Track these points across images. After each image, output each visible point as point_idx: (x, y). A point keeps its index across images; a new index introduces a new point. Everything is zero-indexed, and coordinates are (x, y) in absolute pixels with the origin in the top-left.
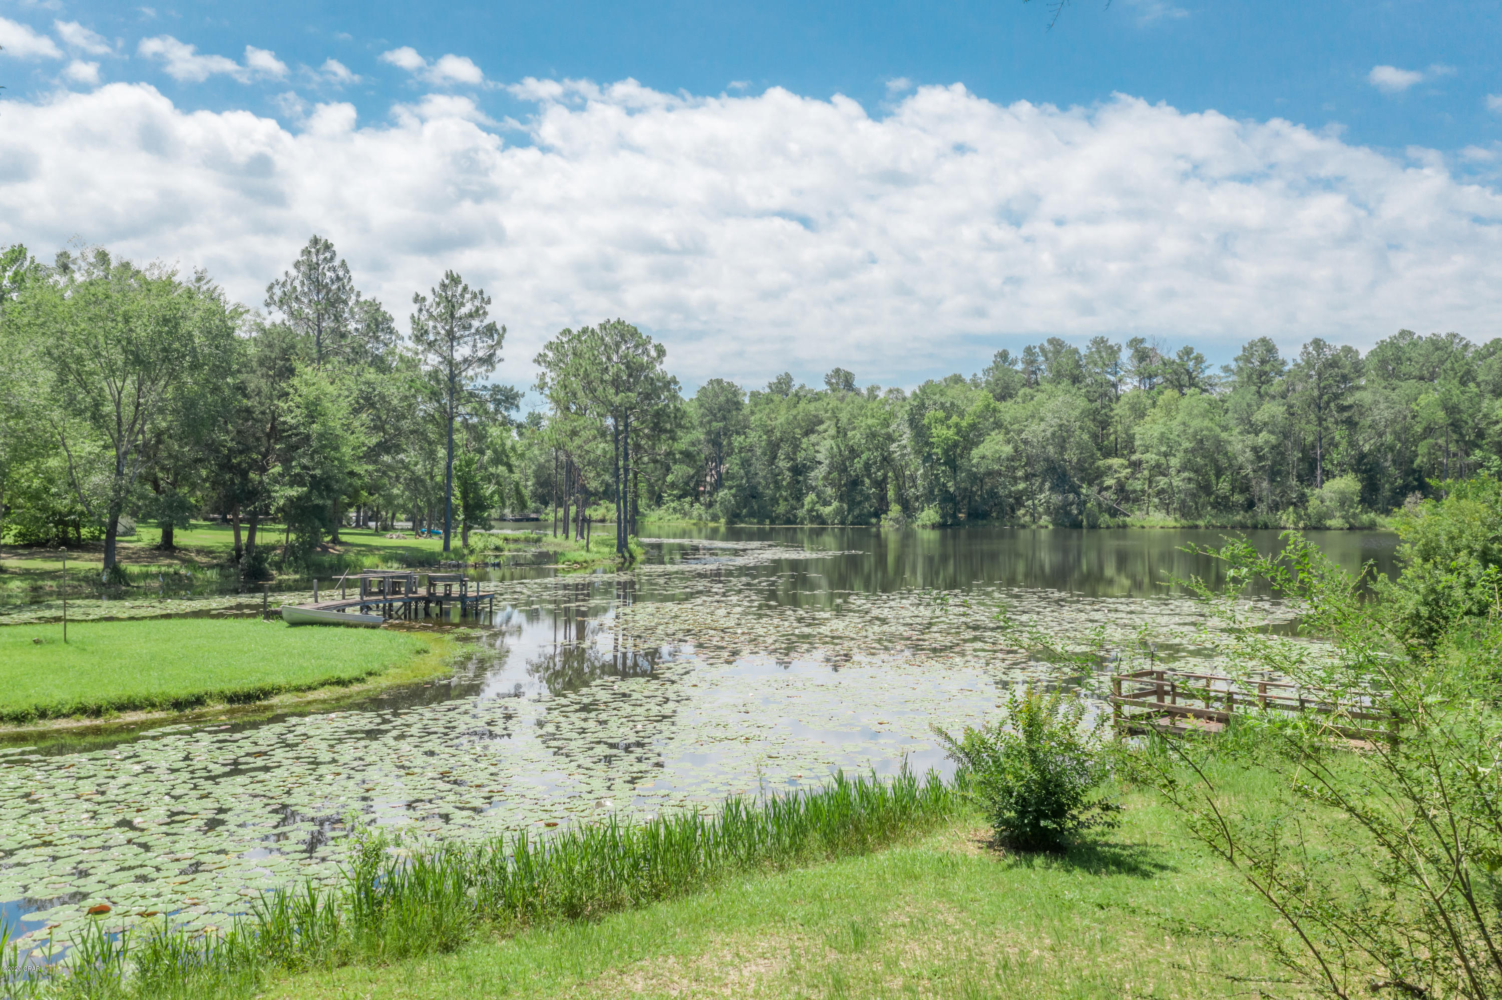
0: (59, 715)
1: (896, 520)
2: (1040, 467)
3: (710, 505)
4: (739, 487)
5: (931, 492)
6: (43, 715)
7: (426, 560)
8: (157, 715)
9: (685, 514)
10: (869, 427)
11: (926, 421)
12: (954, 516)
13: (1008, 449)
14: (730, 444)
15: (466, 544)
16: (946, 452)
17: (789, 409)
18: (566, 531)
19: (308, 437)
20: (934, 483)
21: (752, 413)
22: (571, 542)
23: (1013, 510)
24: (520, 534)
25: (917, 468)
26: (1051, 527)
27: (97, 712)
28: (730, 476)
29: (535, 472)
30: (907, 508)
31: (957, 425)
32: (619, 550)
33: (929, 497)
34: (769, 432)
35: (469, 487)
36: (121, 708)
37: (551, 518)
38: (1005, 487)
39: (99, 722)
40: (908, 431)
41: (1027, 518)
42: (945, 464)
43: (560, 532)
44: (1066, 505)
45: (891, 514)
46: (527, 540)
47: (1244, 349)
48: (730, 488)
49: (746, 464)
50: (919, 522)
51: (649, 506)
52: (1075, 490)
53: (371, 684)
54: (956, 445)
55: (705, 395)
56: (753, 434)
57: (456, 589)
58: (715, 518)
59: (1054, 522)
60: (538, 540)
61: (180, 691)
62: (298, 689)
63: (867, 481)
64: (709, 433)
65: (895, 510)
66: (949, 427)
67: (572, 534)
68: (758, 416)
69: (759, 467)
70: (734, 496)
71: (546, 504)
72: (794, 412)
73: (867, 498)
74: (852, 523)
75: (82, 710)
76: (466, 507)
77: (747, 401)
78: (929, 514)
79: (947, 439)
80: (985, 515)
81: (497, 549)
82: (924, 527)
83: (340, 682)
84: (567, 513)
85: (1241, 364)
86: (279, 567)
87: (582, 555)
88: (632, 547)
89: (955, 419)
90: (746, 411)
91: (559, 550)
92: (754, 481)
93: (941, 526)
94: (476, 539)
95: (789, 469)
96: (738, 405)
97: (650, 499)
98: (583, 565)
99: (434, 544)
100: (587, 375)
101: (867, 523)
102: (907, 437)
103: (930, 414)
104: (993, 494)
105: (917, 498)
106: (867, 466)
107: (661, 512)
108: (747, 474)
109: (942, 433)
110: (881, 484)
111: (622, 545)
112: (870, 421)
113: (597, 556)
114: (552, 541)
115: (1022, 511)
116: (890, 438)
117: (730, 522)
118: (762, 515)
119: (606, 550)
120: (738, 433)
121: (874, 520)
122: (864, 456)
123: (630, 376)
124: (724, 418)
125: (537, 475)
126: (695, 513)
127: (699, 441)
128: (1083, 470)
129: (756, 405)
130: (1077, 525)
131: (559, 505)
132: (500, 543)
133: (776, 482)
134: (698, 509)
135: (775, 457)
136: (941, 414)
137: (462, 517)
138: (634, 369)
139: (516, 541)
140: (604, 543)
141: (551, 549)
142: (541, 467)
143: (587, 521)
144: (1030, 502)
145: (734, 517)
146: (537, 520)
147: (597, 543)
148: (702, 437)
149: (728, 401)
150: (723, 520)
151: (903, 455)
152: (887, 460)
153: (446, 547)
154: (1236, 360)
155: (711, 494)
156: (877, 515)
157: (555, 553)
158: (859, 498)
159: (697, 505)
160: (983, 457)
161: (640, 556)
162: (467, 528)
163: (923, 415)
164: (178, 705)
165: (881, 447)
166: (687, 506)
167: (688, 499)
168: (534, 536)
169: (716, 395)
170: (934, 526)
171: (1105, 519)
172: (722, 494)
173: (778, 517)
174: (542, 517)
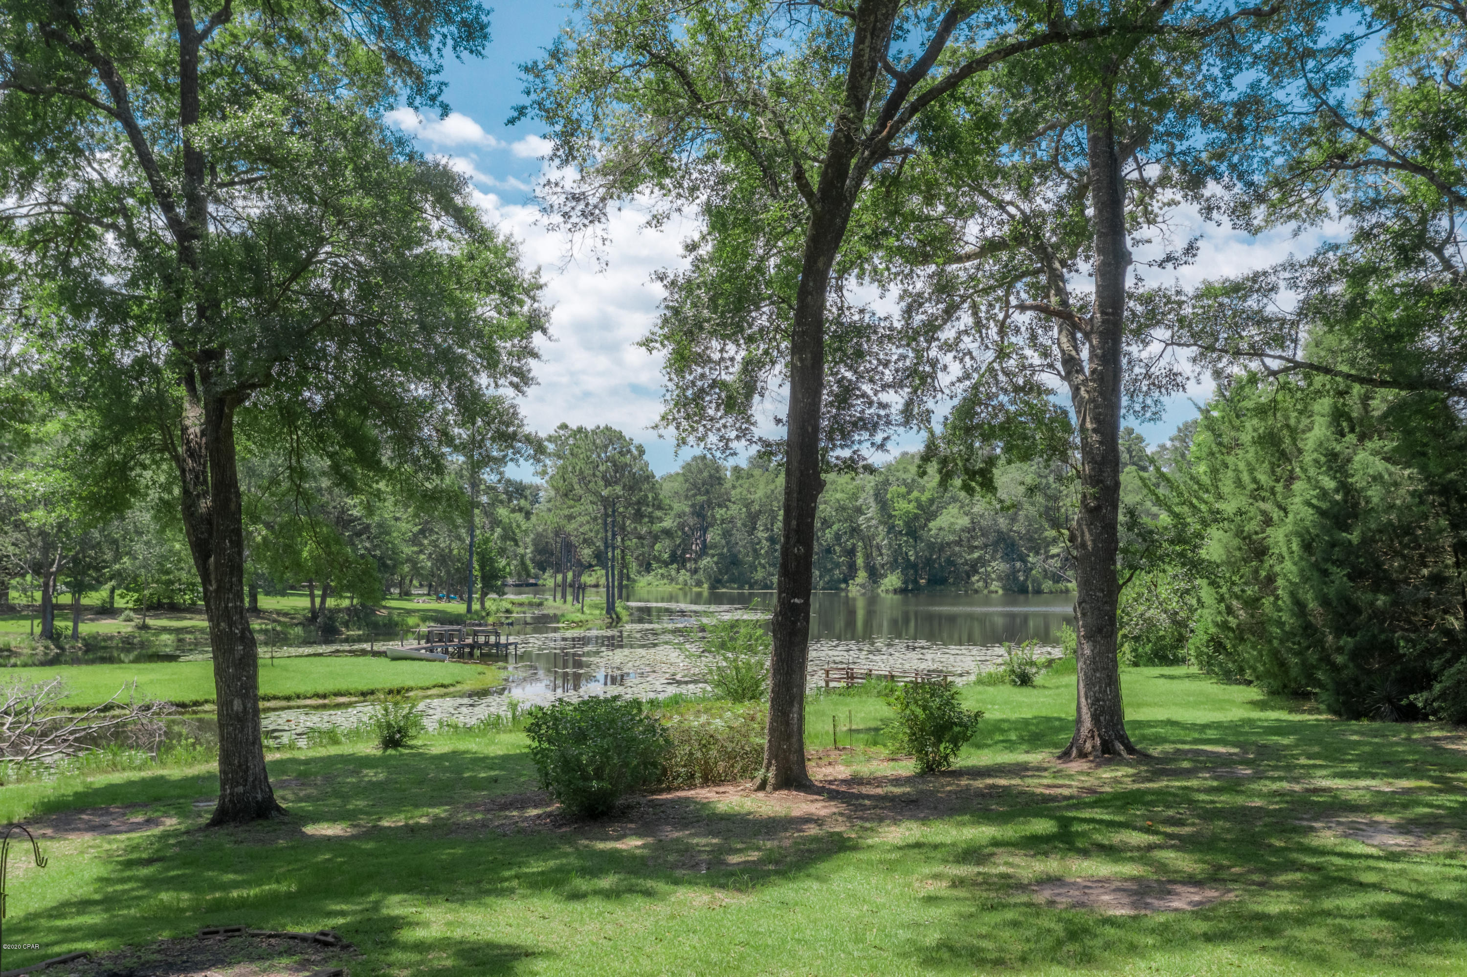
0: (306, 698)
1: (863, 586)
2: (992, 537)
3: (695, 571)
4: (721, 555)
5: (896, 561)
6: (298, 697)
7: (456, 620)
8: (354, 699)
9: (672, 580)
10: (838, 501)
11: (889, 496)
12: (915, 582)
13: (965, 521)
14: (713, 516)
15: (483, 607)
16: (907, 524)
17: (767, 483)
18: (564, 597)
19: (368, 527)
20: (897, 552)
21: (734, 487)
22: (568, 606)
23: (969, 577)
24: (523, 598)
25: (882, 539)
26: (1000, 592)
27: (324, 696)
28: (714, 546)
29: (533, 540)
30: (874, 575)
31: (917, 500)
32: (608, 612)
33: (893, 565)
34: (747, 506)
35: (486, 561)
36: (336, 694)
37: (550, 583)
38: (961, 556)
39: (326, 701)
40: (873, 504)
41: (981, 584)
42: (907, 534)
43: (559, 595)
44: (1014, 572)
45: (858, 580)
46: (531, 604)
47: (1179, 430)
48: (713, 556)
49: (726, 534)
50: (883, 588)
51: (639, 573)
52: (1023, 559)
53: (459, 687)
54: (916, 517)
55: (690, 471)
56: (734, 507)
57: (492, 639)
58: (699, 584)
59: (1004, 588)
60: (540, 604)
61: (365, 688)
62: (422, 688)
63: (837, 549)
64: (693, 506)
65: (862, 576)
66: (910, 502)
67: (569, 598)
68: (739, 490)
69: (740, 537)
70: (716, 563)
71: (544, 570)
72: (772, 487)
73: (838, 565)
74: (824, 589)
75: (317, 695)
76: (483, 578)
77: (728, 474)
78: (892, 580)
79: (908, 512)
80: (943, 581)
81: (508, 611)
82: (887, 591)
83: (443, 686)
84: (565, 578)
85: (1177, 444)
86: (346, 625)
87: (578, 616)
88: (618, 609)
89: (915, 494)
90: (728, 485)
91: (558, 612)
92: (735, 550)
93: (903, 591)
94: (492, 602)
95: (767, 539)
96: (720, 480)
97: (641, 565)
98: (579, 624)
99: (457, 607)
100: (581, 472)
101: (837, 589)
102: (872, 510)
103: (893, 489)
104: (950, 562)
105: (883, 566)
106: (838, 537)
107: (649, 578)
108: (727, 543)
109: (903, 507)
110: (851, 553)
111: (610, 608)
112: (839, 496)
113: (589, 617)
114: (553, 605)
115: (976, 578)
116: (859, 511)
117: (713, 587)
118: (742, 580)
119: (597, 612)
120: (720, 506)
121: (843, 586)
122: (835, 527)
123: (616, 472)
124: (707, 492)
125: (535, 543)
126: (681, 579)
127: (684, 514)
128: (1031, 539)
129: (738, 478)
130: (1023, 590)
131: (558, 571)
132: (509, 606)
133: (755, 551)
134: (684, 575)
135: (754, 528)
136: (903, 490)
137: (480, 585)
138: (619, 468)
139: (521, 604)
140: (596, 606)
141: (551, 612)
142: (539, 535)
143: (583, 588)
144: (982, 570)
145: (716, 583)
146: (536, 585)
147: (591, 607)
148: (687, 510)
149: (711, 476)
150: (706, 586)
151: (869, 527)
152: (855, 531)
153: (469, 610)
154: (1172, 440)
155: (696, 561)
156: (845, 581)
157: (555, 615)
158: (829, 566)
159: (683, 571)
160: (940, 529)
161: (625, 616)
162: (484, 595)
163: (886, 491)
164: (364, 694)
165: (850, 519)
166: (673, 573)
167: (675, 566)
168: (536, 600)
169: (700, 471)
170: (895, 591)
171: (1047, 585)
172: (705, 561)
173: (756, 582)
174: (541, 582)
